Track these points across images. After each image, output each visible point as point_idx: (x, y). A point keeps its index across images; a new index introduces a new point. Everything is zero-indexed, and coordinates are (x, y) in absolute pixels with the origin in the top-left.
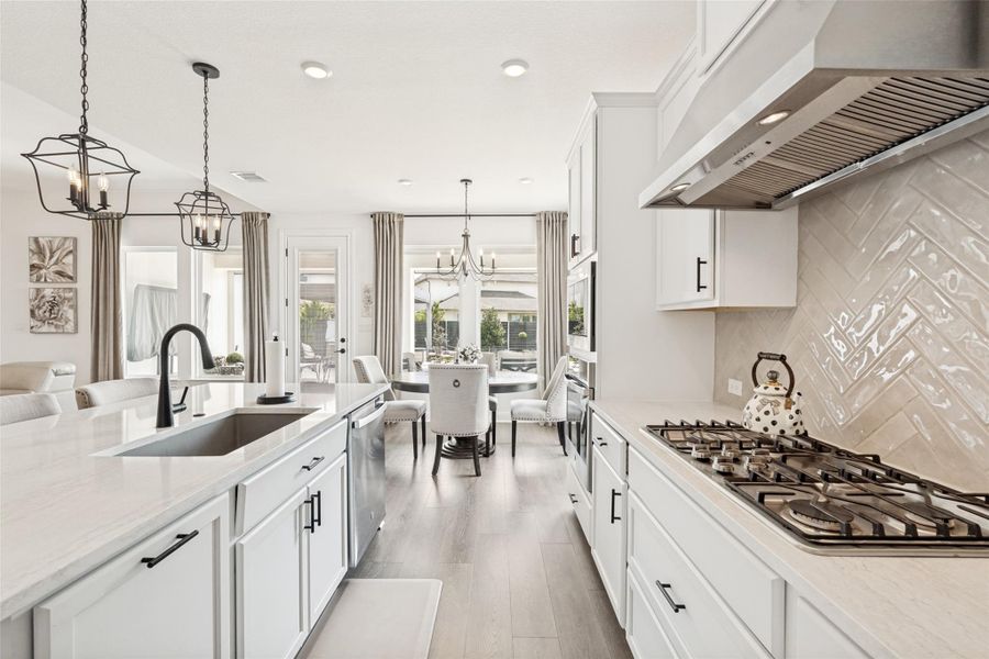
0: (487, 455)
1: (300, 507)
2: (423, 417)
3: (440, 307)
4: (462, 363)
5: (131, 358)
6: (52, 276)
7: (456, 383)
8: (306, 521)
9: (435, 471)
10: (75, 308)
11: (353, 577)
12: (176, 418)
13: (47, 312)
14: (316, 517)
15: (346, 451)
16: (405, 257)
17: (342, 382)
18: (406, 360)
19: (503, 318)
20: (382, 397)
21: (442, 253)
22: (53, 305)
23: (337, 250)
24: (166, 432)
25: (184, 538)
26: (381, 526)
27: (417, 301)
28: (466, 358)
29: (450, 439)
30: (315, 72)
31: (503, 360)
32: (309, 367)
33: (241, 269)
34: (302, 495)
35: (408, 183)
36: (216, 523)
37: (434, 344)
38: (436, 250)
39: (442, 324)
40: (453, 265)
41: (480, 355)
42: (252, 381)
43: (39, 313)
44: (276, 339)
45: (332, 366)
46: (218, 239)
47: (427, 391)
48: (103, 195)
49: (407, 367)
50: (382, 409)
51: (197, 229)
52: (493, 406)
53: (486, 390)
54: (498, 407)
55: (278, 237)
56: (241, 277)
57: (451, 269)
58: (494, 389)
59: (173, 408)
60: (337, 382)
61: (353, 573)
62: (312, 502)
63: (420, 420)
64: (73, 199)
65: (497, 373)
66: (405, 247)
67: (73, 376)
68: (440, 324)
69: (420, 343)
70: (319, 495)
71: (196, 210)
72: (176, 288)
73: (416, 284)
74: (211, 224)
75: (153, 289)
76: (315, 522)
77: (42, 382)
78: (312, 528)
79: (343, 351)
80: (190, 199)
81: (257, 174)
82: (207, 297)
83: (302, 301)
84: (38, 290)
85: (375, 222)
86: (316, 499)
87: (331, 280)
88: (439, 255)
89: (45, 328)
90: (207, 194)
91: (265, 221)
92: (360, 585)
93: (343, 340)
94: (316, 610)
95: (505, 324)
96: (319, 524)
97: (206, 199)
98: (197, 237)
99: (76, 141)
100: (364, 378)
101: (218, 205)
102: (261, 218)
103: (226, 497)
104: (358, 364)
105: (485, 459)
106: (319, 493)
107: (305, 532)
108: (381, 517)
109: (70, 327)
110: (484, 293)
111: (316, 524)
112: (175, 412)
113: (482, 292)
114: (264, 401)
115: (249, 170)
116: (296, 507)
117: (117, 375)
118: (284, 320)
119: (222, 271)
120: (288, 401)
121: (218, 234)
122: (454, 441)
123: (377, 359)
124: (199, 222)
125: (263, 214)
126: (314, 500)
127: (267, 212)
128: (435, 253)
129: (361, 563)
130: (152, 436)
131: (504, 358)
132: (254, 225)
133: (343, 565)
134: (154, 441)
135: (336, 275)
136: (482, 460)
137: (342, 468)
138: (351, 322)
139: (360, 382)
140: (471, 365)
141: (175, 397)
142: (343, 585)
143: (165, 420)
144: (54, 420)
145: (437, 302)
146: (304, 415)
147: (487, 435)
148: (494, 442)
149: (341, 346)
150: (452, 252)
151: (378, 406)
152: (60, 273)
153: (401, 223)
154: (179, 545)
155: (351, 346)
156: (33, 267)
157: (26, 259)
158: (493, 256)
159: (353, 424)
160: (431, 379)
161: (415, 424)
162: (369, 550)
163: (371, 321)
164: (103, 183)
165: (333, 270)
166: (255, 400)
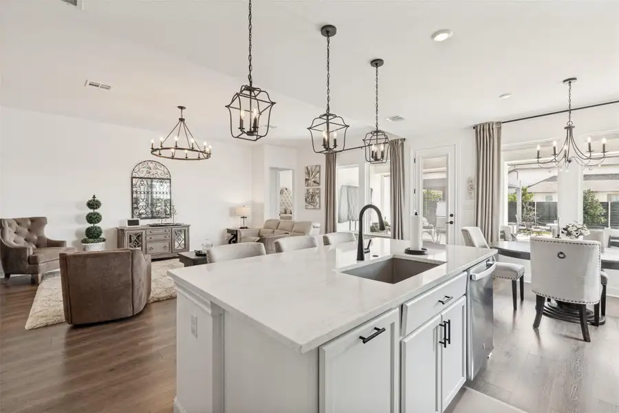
0: (596, 323)
1: (437, 328)
2: (522, 279)
3: (528, 190)
4: (564, 238)
5: (339, 222)
6: (312, 183)
7: (561, 255)
8: (441, 338)
9: (536, 324)
10: (319, 197)
11: (469, 386)
12: (366, 256)
13: (310, 199)
14: (447, 338)
15: (466, 295)
16: (502, 153)
17: (451, 244)
18: (502, 232)
19: (602, 198)
20: (491, 259)
21: (542, 146)
22: (313, 196)
23: (447, 155)
24: (362, 264)
25: (379, 331)
26: (489, 356)
27: (509, 187)
28: (569, 234)
29: (549, 300)
30: (441, 37)
31: (611, 238)
32: (427, 232)
33: (389, 173)
34: (437, 320)
35: (509, 96)
36: (392, 325)
37: (524, 220)
38: (536, 144)
39: (532, 204)
40: (555, 154)
41: (587, 232)
42: (395, 238)
43: (308, 200)
44: (416, 214)
45: (444, 232)
46: (382, 157)
47: (529, 259)
48: (335, 140)
49: (504, 237)
50: (492, 269)
51: (373, 152)
52: (604, 281)
53: (599, 265)
54: (608, 282)
55: (409, 153)
56: (389, 178)
57: (553, 158)
58: (606, 265)
59: (364, 251)
60: (447, 243)
61: (469, 383)
62: (445, 326)
63: (518, 280)
64: (324, 145)
65: (606, 249)
66: (503, 146)
67: (319, 229)
68: (530, 205)
69: (512, 219)
70: (449, 322)
71: (372, 142)
72: (358, 186)
73: (509, 172)
74: (379, 148)
75: (349, 187)
76: (446, 341)
77: (309, 231)
78: (445, 344)
79: (451, 223)
80: (369, 136)
81: (400, 116)
82: (372, 190)
83: (423, 190)
84: (308, 190)
85: (477, 132)
86: (447, 324)
87: (443, 176)
88: (539, 148)
89: (310, 207)
90: (377, 132)
91: (402, 144)
92: (474, 394)
93: (452, 215)
94: (446, 400)
95: (605, 205)
96: (449, 343)
97: (377, 135)
98: (372, 156)
99: (325, 117)
100: (470, 243)
101: (383, 137)
102: (400, 142)
103: (398, 310)
104: (465, 232)
105: (593, 327)
106: (449, 321)
107: (439, 345)
108: (490, 348)
109: (317, 206)
110: (586, 177)
111: (447, 342)
112: (366, 253)
113: (585, 176)
114: (409, 252)
115: (394, 115)
116: (435, 327)
117: (334, 231)
118: (412, 202)
119: (379, 175)
120: (424, 254)
121: (383, 153)
122: (554, 303)
123: (479, 229)
124: (374, 148)
125: (401, 140)
126: (446, 325)
127: (404, 137)
128: (536, 147)
129: (476, 378)
130: (355, 265)
131: (612, 236)
132: (396, 146)
133: (463, 376)
134: (356, 267)
135: (447, 172)
136: (591, 328)
137: (463, 307)
138: (459, 203)
139: (467, 245)
140: (575, 240)
141: (365, 246)
142: (463, 390)
143: (361, 257)
144: (316, 249)
145: (525, 187)
146: (437, 265)
147: (596, 307)
148: (603, 314)
149: (450, 219)
150: (555, 144)
151: (489, 266)
152: (315, 182)
153: (499, 129)
154: (376, 334)
155: (459, 219)
156: (306, 180)
157: (304, 176)
158: (604, 141)
159: (471, 276)
160: (531, 249)
161: (514, 283)
162: (482, 372)
163: (473, 202)
164: (335, 135)
165: (445, 168)
166: (404, 251)
